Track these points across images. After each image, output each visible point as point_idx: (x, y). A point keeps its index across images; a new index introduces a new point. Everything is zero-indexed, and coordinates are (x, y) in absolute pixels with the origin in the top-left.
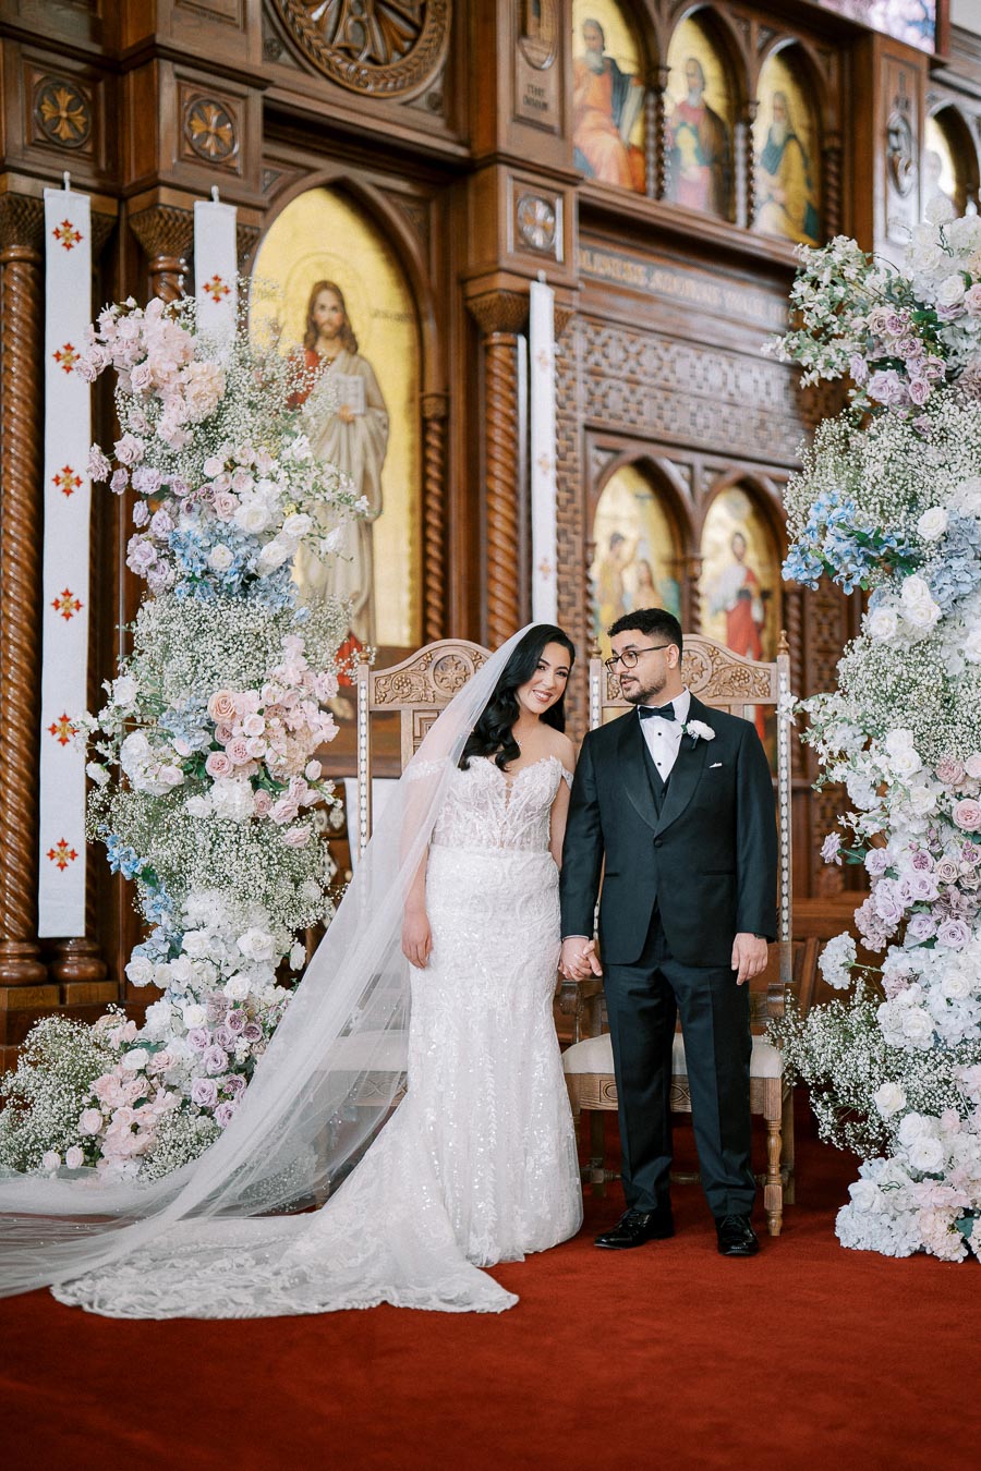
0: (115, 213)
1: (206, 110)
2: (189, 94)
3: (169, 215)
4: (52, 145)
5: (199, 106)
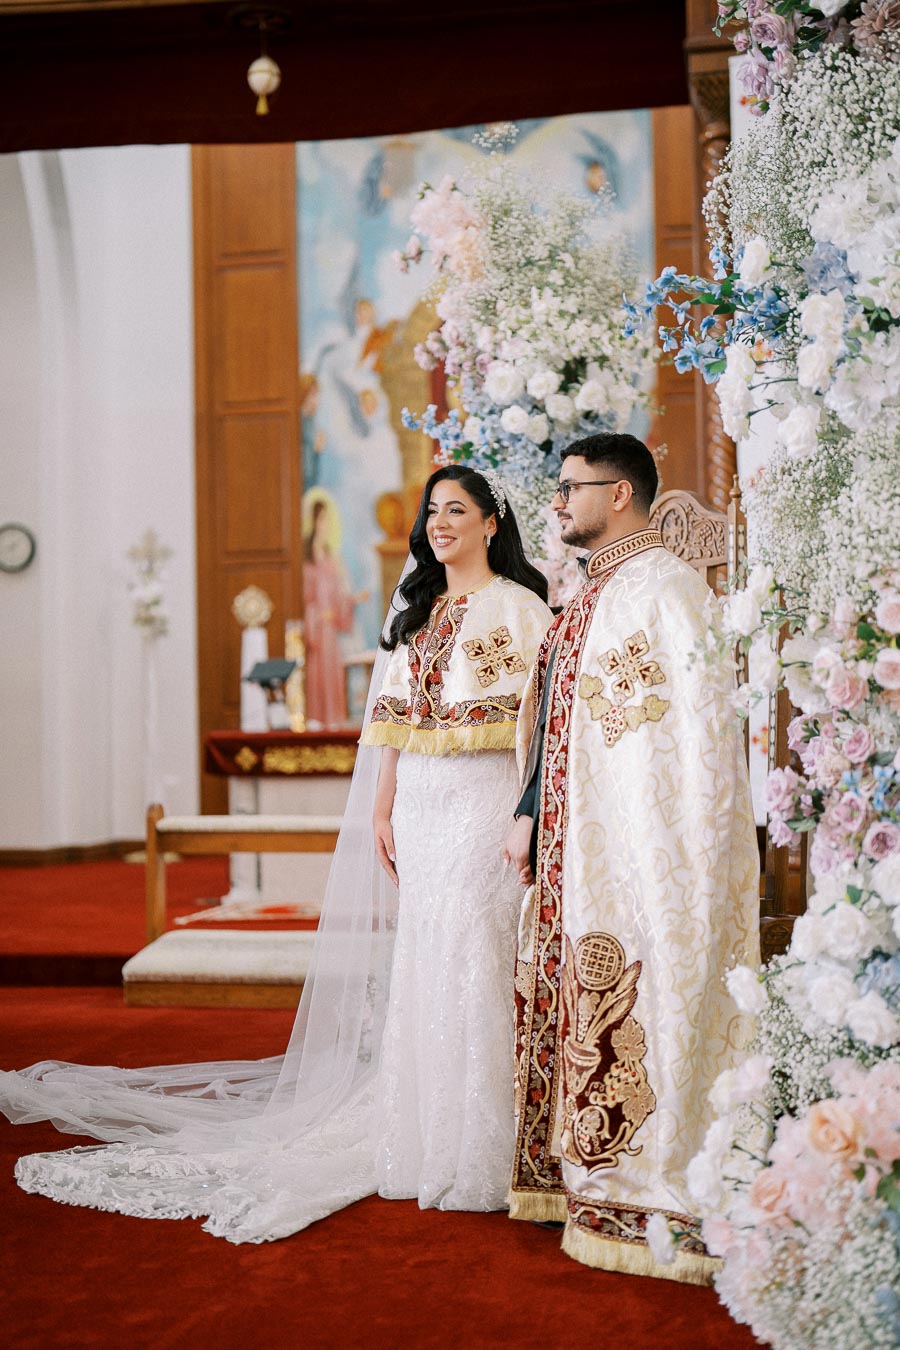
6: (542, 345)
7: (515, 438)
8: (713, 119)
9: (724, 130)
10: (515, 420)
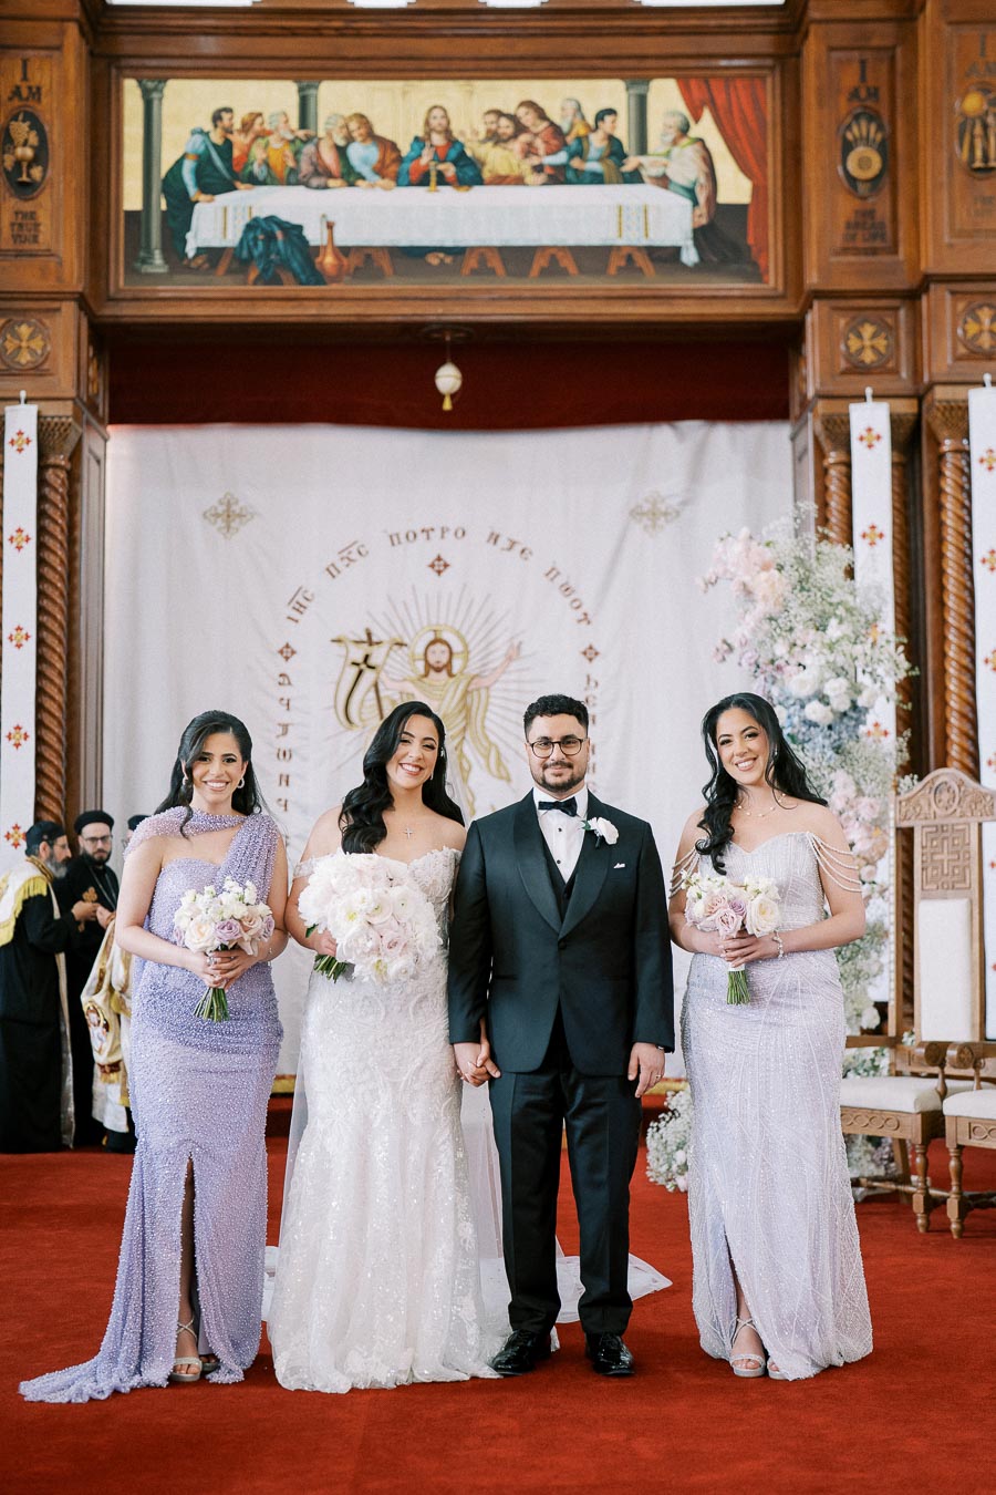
0: (915, 410)
1: (980, 313)
2: (961, 306)
3: (945, 408)
4: (858, 369)
5: (972, 312)
6: (831, 658)
7: (812, 724)
8: (835, 449)
9: (843, 458)
10: (815, 711)
